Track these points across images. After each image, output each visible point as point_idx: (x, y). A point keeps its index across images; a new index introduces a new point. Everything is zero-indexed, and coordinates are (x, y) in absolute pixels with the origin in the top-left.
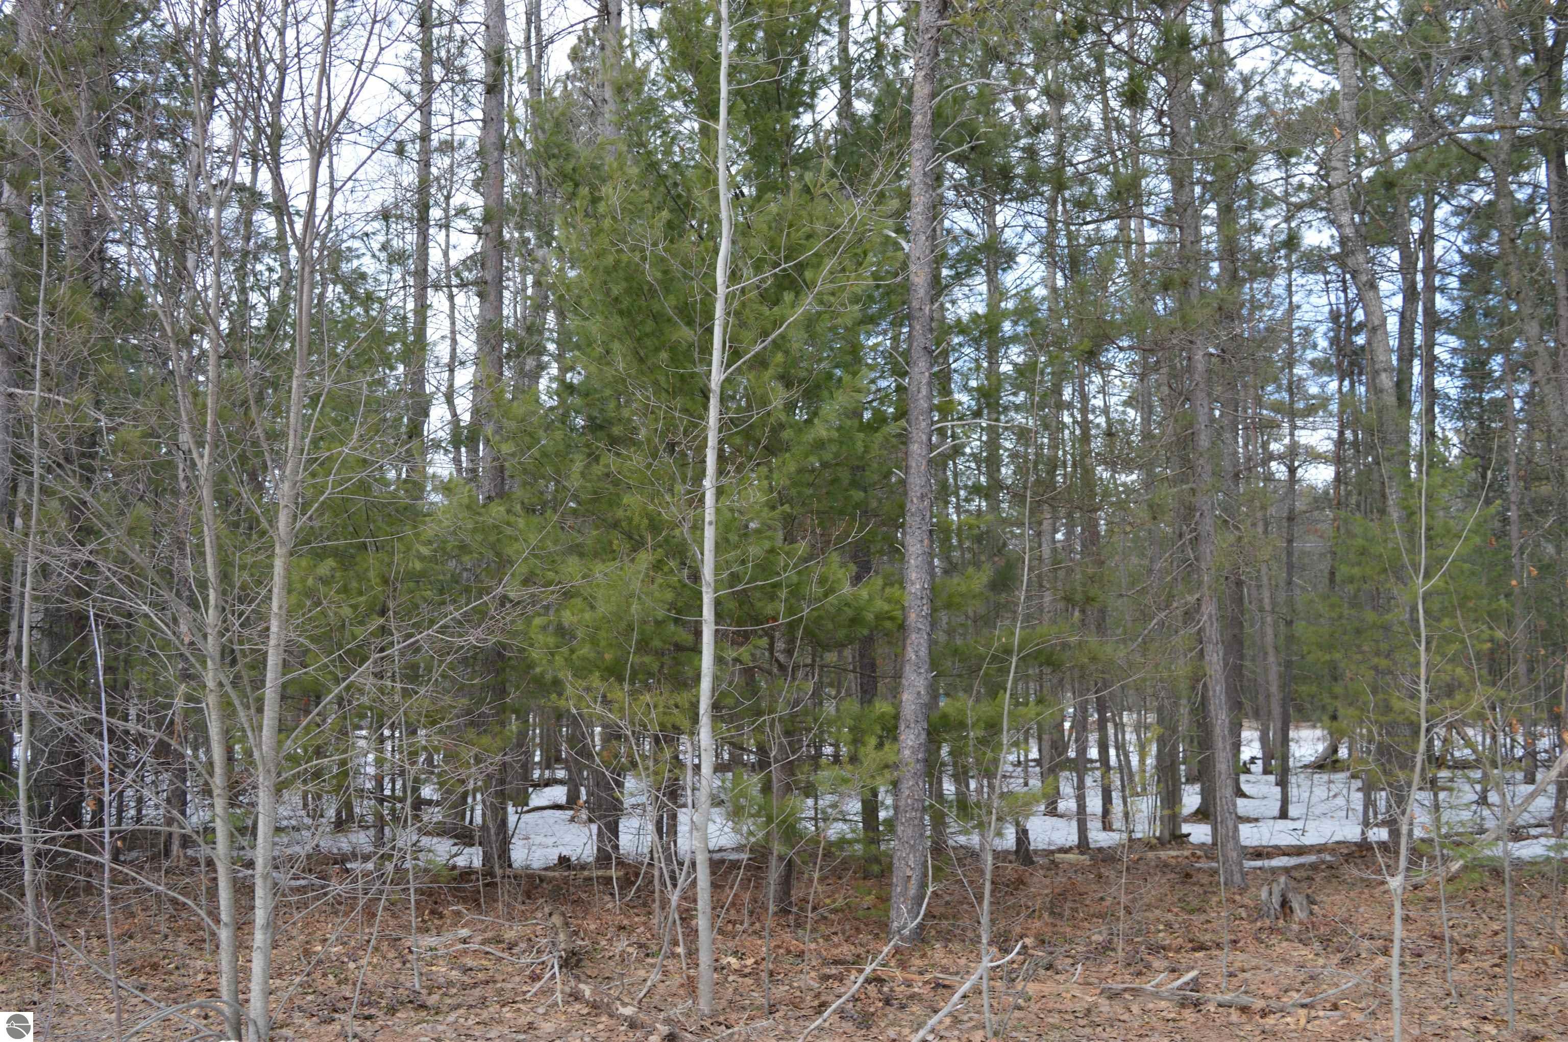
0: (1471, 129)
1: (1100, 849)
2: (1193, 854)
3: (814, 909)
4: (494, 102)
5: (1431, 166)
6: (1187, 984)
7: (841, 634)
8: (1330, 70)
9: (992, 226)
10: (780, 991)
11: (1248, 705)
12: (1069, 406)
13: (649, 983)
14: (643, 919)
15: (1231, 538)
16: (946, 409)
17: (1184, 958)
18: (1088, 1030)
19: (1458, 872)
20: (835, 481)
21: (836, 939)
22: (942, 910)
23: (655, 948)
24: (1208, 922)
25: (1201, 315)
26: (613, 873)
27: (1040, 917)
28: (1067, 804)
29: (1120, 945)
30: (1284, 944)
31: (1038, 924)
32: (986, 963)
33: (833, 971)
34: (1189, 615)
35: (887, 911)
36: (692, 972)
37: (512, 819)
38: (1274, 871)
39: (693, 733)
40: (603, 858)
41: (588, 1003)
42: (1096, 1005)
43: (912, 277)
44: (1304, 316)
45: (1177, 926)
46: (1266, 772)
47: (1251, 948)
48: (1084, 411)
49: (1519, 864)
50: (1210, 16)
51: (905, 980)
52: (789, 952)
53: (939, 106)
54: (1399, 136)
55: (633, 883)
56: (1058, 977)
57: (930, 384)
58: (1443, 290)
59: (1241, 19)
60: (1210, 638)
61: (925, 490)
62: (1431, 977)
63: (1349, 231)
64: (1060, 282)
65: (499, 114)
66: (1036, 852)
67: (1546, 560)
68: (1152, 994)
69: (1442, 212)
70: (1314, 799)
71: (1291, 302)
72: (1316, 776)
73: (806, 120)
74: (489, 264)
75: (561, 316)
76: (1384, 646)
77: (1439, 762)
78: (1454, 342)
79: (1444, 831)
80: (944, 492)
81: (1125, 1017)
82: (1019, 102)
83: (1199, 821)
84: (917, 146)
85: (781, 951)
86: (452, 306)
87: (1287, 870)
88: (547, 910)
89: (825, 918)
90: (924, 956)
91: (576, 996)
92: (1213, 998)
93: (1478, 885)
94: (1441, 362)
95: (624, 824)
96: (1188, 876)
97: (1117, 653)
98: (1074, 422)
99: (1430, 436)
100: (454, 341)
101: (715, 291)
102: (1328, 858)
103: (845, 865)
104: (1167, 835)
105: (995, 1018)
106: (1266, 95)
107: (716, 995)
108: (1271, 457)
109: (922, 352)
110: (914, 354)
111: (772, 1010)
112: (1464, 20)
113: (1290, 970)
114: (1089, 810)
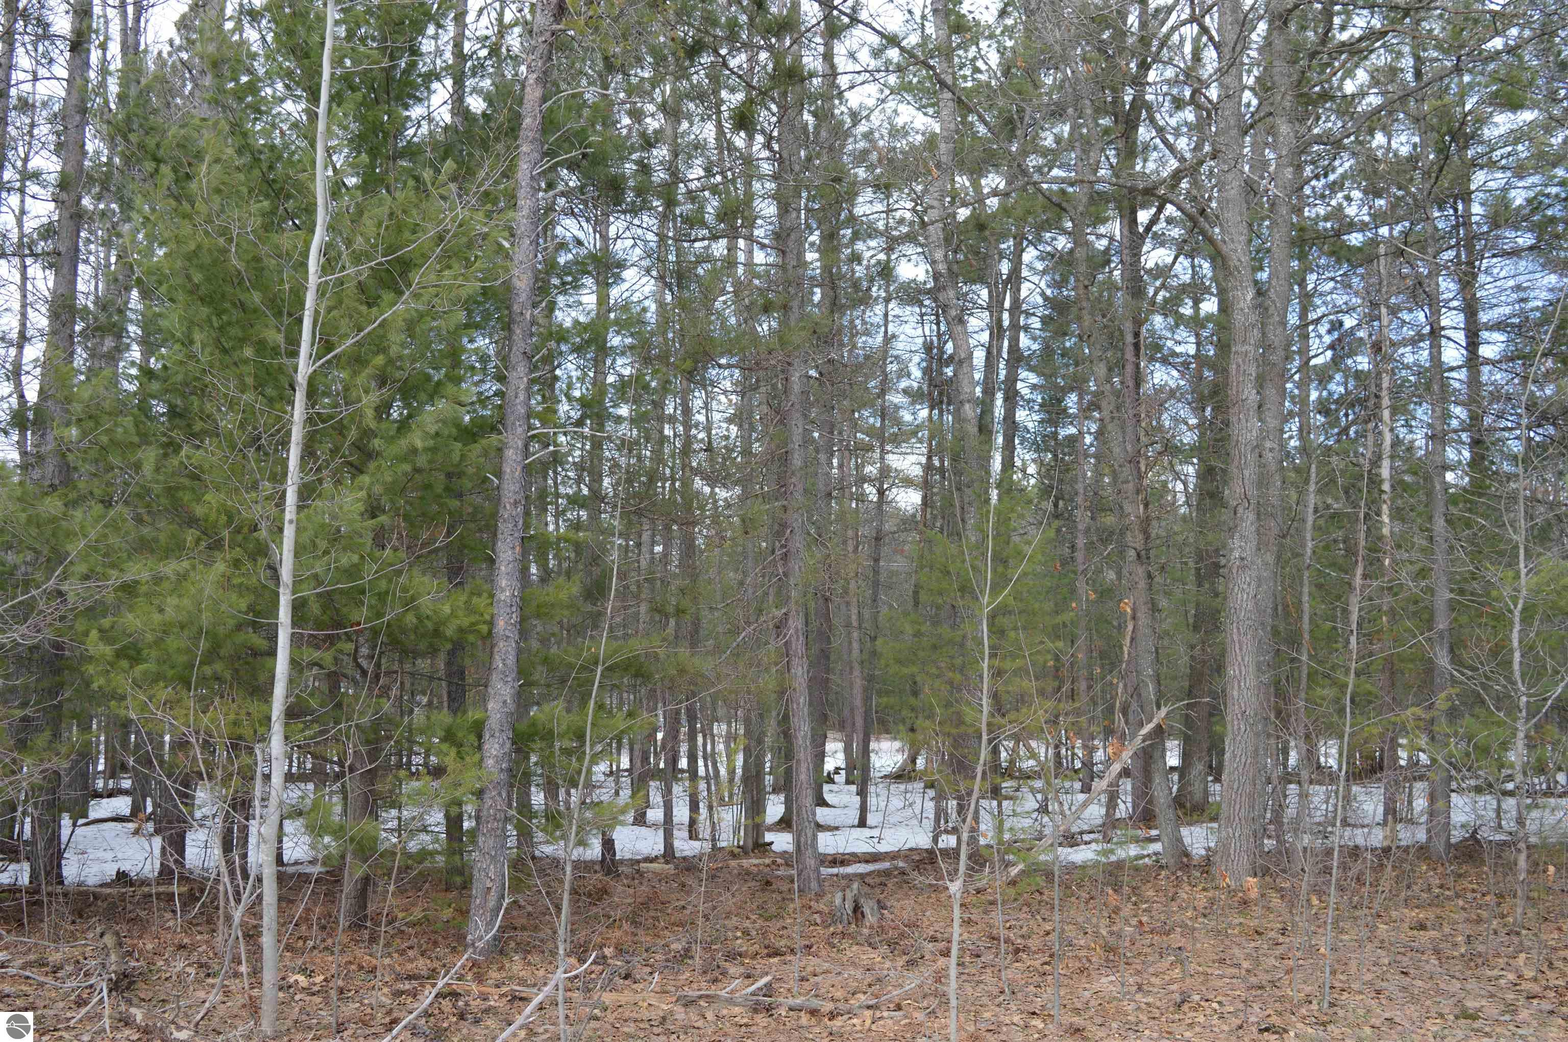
0: (1055, 180)
1: (684, 858)
2: (774, 862)
3: (389, 923)
4: (78, 62)
5: (1019, 212)
6: (760, 989)
8: (931, 113)
9: (605, 238)
10: (350, 1009)
11: (833, 717)
12: (672, 419)
13: (207, 1005)
14: (206, 937)
15: (819, 555)
16: (548, 417)
17: (760, 964)
18: (662, 1039)
19: (1018, 875)
20: (428, 486)
21: (411, 953)
22: (524, 921)
23: (217, 967)
24: (785, 928)
25: (797, 337)
26: (175, 888)
27: (620, 927)
28: (655, 814)
29: (697, 950)
30: (855, 948)
31: (618, 934)
32: (563, 974)
33: (407, 986)
35: (466, 923)
36: (255, 992)
37: (65, 832)
38: (850, 878)
39: (264, 739)
40: (165, 874)
41: (139, 1029)
42: (671, 1013)
43: (515, 280)
44: (900, 347)
45: (754, 933)
46: (848, 782)
47: (823, 953)
48: (688, 426)
49: (1071, 868)
50: (821, 49)
51: (481, 993)
52: (361, 968)
53: (550, 110)
54: (993, 181)
55: (198, 899)
56: (635, 986)
57: (528, 389)
58: (1027, 328)
59: (852, 55)
60: (796, 652)
61: (518, 497)
62: (988, 977)
63: (942, 268)
64: (669, 298)
66: (622, 861)
67: (1108, 585)
68: (726, 1000)
69: (1029, 255)
70: (891, 808)
71: (886, 332)
72: (892, 787)
73: (417, 112)
74: (63, 236)
75: (144, 294)
76: (958, 661)
77: (1008, 773)
78: (1033, 378)
79: (1007, 836)
80: (542, 500)
81: (699, 1024)
82: (637, 115)
83: (782, 830)
84: (525, 148)
85: (353, 967)
86: (24, 278)
87: (862, 876)
88: (99, 930)
89: (402, 932)
90: (501, 969)
91: (126, 1021)
92: (785, 1001)
93: (1034, 888)
94: (1022, 397)
95: (190, 837)
96: (768, 883)
97: (706, 665)
98: (675, 435)
99: (1008, 464)
100: (24, 315)
101: (307, 280)
102: (901, 864)
103: (424, 876)
104: (750, 844)
105: (570, 1030)
106: (871, 132)
107: (280, 1016)
108: (863, 479)
109: (521, 357)
110: (514, 360)
111: (340, 1028)
112: (1055, 78)
113: (859, 974)
114: (675, 820)
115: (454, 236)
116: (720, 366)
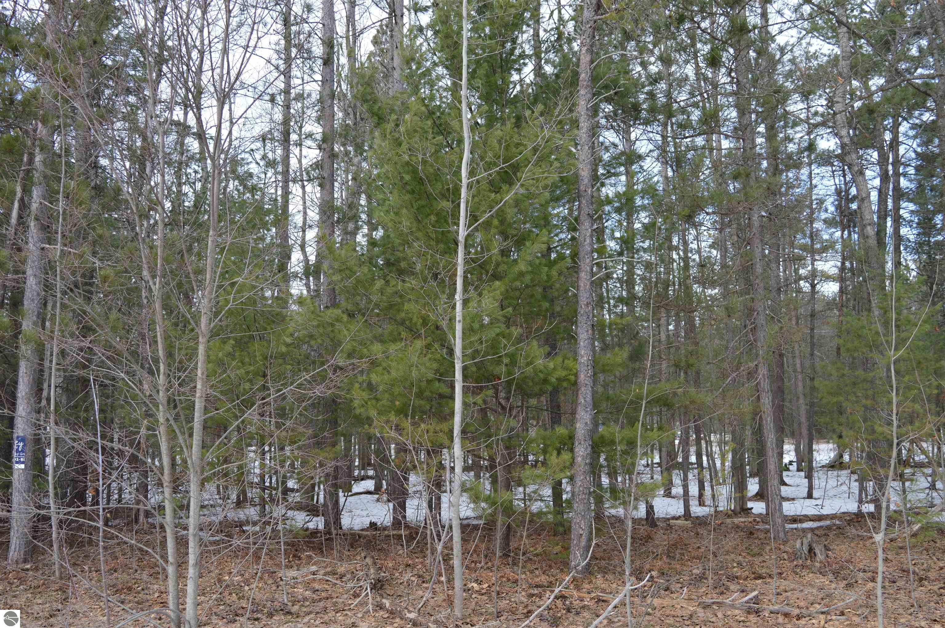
0: (921, 77)
1: (697, 518)
2: (755, 520)
3: (524, 554)
4: (328, 70)
5: (897, 100)
6: (751, 599)
7: (536, 389)
8: (834, 42)
9: (628, 140)
10: (503, 604)
11: (787, 430)
12: (677, 248)
13: (424, 599)
14: (421, 560)
15: (776, 328)
16: (602, 251)
17: (750, 584)
19: (918, 531)
20: (533, 295)
21: (537, 572)
22: (602, 554)
23: (428, 578)
24: (764, 561)
25: (756, 193)
26: (403, 532)
27: (661, 559)
28: (677, 490)
29: (710, 576)
30: (811, 575)
31: (660, 563)
32: (628, 587)
33: (536, 591)
34: (751, 374)
35: (568, 555)
36: (450, 592)
37: (342, 500)
38: (804, 530)
39: (450, 447)
40: (397, 524)
41: (388, 611)
42: (696, 612)
43: (580, 171)
44: (819, 192)
45: (745, 564)
46: (799, 470)
47: (791, 577)
48: (686, 251)
50: (759, 11)
51: (579, 597)
52: (509, 580)
53: (595, 68)
54: (877, 82)
55: (415, 539)
56: (672, 595)
57: (591, 236)
58: (905, 175)
59: (779, 12)
60: (764, 389)
61: (589, 300)
62: (901, 595)
63: (846, 140)
64: (670, 174)
65: (331, 77)
66: (658, 519)
68: (730, 605)
69: (904, 127)
70: (829, 486)
71: (811, 184)
72: (830, 472)
73: (516, 78)
74: (326, 167)
76: (871, 393)
77: (906, 464)
78: (912, 207)
79: (908, 506)
80: (600, 301)
81: (714, 619)
82: (644, 65)
83: (758, 500)
84: (582, 92)
85: (504, 579)
86: (304, 192)
87: (812, 530)
88: (363, 555)
89: (531, 559)
90: (590, 582)
91: (381, 607)
92: (767, 608)
93: (930, 539)
94: (904, 219)
95: (409, 503)
96: (751, 533)
97: (707, 398)
98: (679, 258)
99: (898, 264)
100: (305, 213)
101: (461, 181)
102: (838, 522)
103: (542, 527)
104: (738, 508)
105: (634, 620)
106: (794, 58)
107: (465, 606)
108: (800, 278)
109: (586, 217)
110: (582, 218)
111: (499, 615)
112: (915, 10)
113: (815, 591)
114: (690, 494)
115: (544, 148)
116: (708, 214)
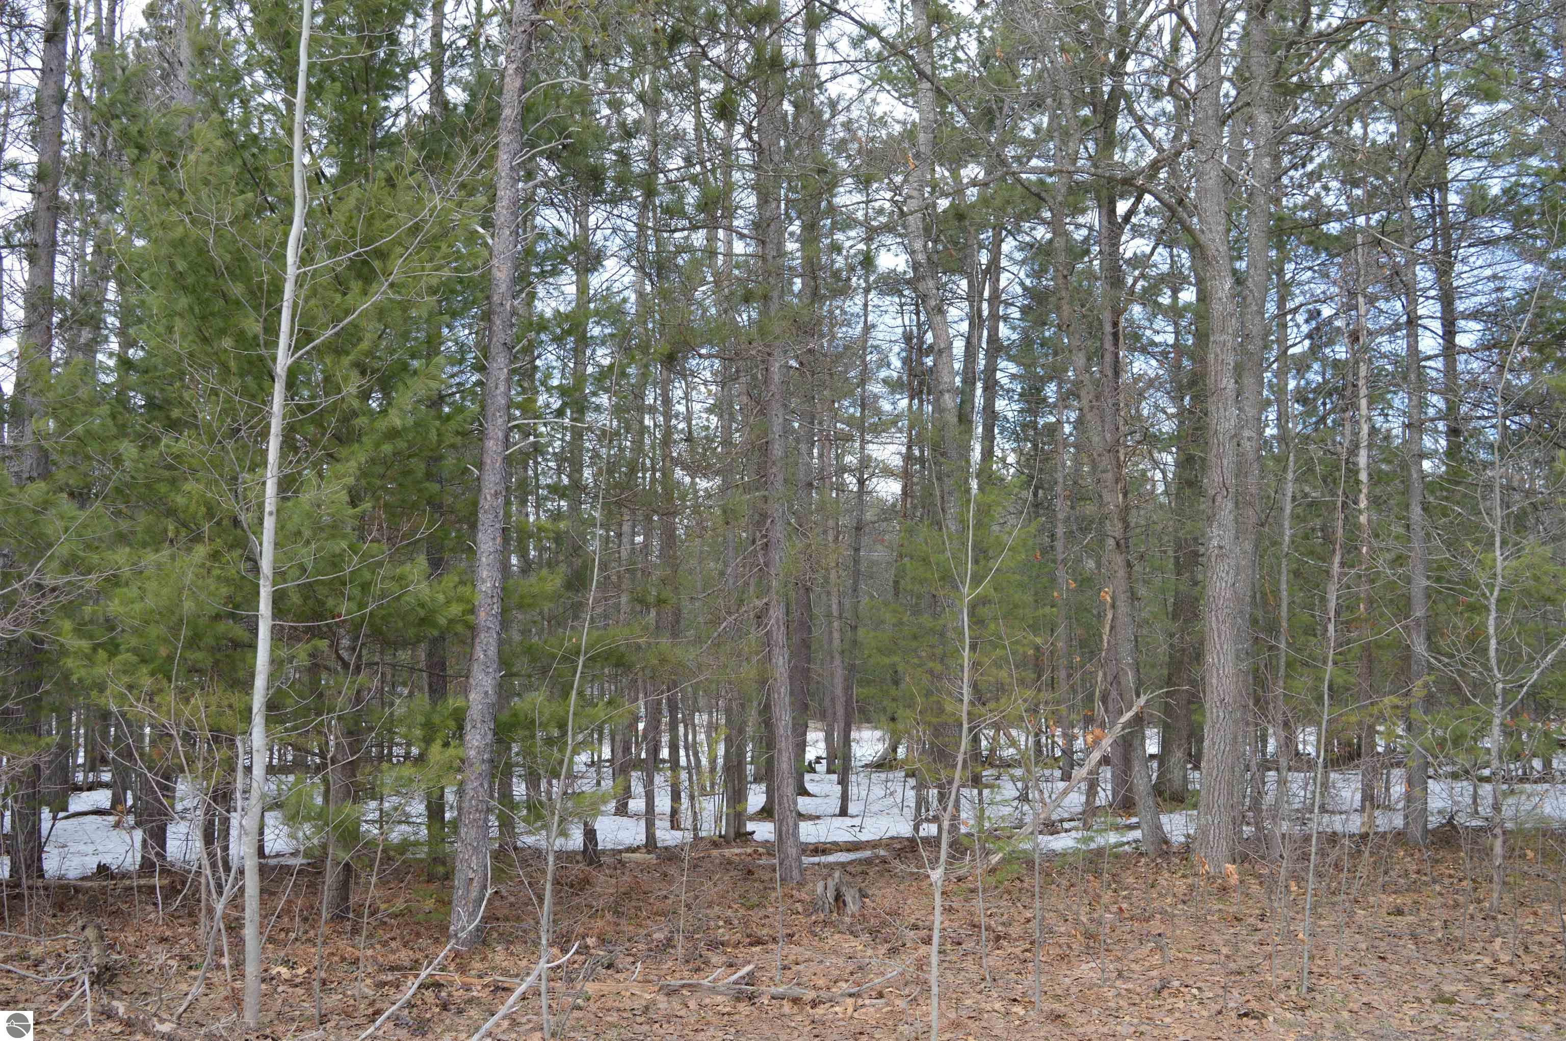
0: (1033, 171)
1: (666, 848)
2: (755, 851)
3: (372, 914)
4: (55, 52)
5: (998, 202)
6: (743, 978)
7: (411, 632)
8: (911, 103)
9: (584, 227)
10: (333, 1000)
11: (814, 708)
12: (652, 410)
13: (190, 997)
14: (188, 929)
15: (800, 545)
16: (528, 407)
17: (742, 953)
18: (646, 1028)
19: (998, 863)
20: (407, 473)
21: (393, 944)
22: (506, 911)
23: (199, 960)
24: (767, 917)
25: (777, 327)
26: (157, 881)
27: (602, 917)
28: (637, 805)
29: (679, 940)
30: (836, 936)
31: (600, 923)
32: (543, 965)
33: (390, 977)
34: (760, 617)
35: (448, 914)
36: (238, 984)
37: (45, 826)
38: (831, 867)
39: (247, 733)
40: (147, 866)
41: (121, 1021)
42: (654, 1003)
43: (494, 271)
44: (880, 336)
45: (736, 922)
46: (829, 771)
47: (805, 941)
48: (668, 416)
49: (1052, 856)
50: (802, 39)
51: (464, 984)
52: (343, 959)
53: (530, 101)
54: (972, 171)
55: (180, 892)
56: (618, 976)
57: (509, 380)
58: (1006, 318)
59: (831, 45)
60: (777, 641)
61: (499, 488)
62: (969, 964)
63: (922, 258)
64: (648, 288)
65: (61, 65)
66: (604, 852)
67: (1088, 574)
68: (709, 989)
69: (1008, 245)
70: (872, 797)
71: (866, 322)
72: (874, 776)
73: (396, 102)
74: (40, 226)
75: (121, 286)
76: (939, 651)
77: (990, 761)
78: (1013, 368)
79: (987, 825)
80: (524, 490)
81: (682, 1013)
82: (616, 105)
83: (763, 819)
84: (503, 138)
85: (336, 958)
87: (843, 865)
88: (80, 923)
89: (385, 923)
90: (484, 959)
91: (108, 1014)
92: (767, 990)
93: (1015, 876)
94: (1002, 387)
95: (171, 829)
96: (750, 872)
97: (687, 654)
98: (655, 425)
99: (988, 453)
101: (285, 271)
102: (882, 853)
103: (406, 867)
104: (732, 835)
105: (553, 1019)
106: (850, 121)
107: (263, 1008)
108: (844, 469)
109: (501, 348)
110: (494, 351)
111: (323, 1020)
112: (1033, 68)
113: (841, 962)
114: (657, 810)
115: (432, 226)
116: (700, 356)
